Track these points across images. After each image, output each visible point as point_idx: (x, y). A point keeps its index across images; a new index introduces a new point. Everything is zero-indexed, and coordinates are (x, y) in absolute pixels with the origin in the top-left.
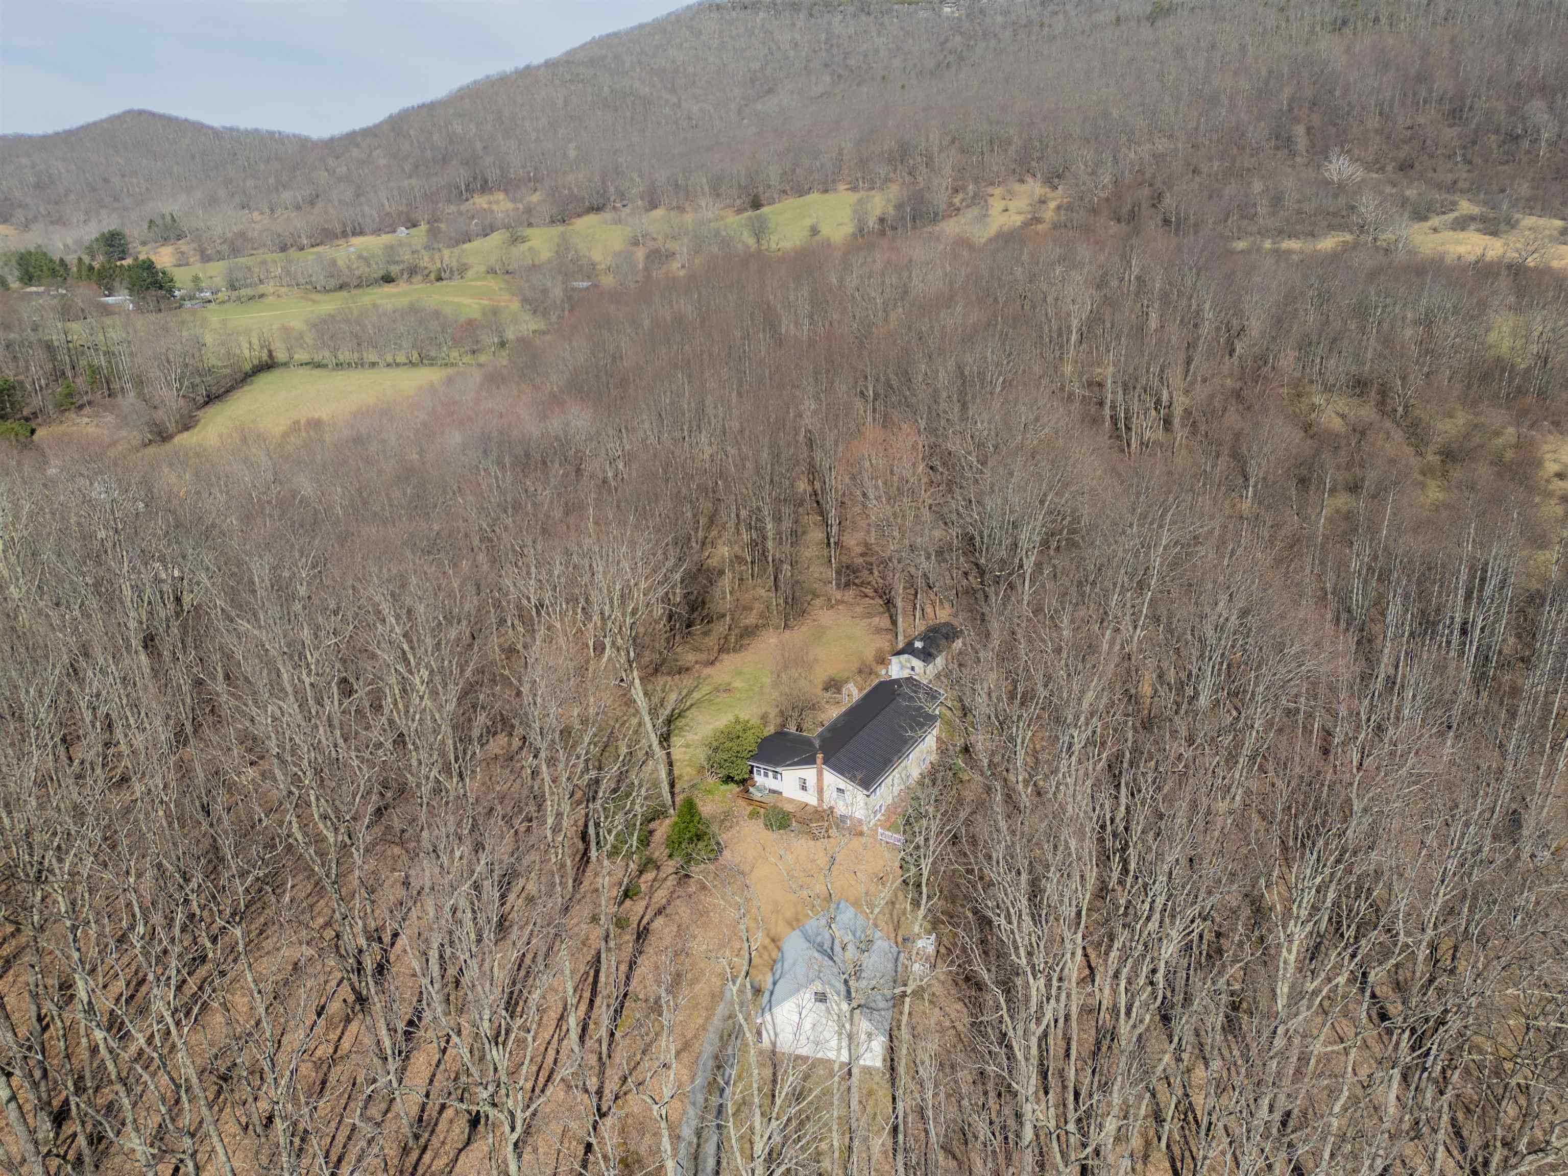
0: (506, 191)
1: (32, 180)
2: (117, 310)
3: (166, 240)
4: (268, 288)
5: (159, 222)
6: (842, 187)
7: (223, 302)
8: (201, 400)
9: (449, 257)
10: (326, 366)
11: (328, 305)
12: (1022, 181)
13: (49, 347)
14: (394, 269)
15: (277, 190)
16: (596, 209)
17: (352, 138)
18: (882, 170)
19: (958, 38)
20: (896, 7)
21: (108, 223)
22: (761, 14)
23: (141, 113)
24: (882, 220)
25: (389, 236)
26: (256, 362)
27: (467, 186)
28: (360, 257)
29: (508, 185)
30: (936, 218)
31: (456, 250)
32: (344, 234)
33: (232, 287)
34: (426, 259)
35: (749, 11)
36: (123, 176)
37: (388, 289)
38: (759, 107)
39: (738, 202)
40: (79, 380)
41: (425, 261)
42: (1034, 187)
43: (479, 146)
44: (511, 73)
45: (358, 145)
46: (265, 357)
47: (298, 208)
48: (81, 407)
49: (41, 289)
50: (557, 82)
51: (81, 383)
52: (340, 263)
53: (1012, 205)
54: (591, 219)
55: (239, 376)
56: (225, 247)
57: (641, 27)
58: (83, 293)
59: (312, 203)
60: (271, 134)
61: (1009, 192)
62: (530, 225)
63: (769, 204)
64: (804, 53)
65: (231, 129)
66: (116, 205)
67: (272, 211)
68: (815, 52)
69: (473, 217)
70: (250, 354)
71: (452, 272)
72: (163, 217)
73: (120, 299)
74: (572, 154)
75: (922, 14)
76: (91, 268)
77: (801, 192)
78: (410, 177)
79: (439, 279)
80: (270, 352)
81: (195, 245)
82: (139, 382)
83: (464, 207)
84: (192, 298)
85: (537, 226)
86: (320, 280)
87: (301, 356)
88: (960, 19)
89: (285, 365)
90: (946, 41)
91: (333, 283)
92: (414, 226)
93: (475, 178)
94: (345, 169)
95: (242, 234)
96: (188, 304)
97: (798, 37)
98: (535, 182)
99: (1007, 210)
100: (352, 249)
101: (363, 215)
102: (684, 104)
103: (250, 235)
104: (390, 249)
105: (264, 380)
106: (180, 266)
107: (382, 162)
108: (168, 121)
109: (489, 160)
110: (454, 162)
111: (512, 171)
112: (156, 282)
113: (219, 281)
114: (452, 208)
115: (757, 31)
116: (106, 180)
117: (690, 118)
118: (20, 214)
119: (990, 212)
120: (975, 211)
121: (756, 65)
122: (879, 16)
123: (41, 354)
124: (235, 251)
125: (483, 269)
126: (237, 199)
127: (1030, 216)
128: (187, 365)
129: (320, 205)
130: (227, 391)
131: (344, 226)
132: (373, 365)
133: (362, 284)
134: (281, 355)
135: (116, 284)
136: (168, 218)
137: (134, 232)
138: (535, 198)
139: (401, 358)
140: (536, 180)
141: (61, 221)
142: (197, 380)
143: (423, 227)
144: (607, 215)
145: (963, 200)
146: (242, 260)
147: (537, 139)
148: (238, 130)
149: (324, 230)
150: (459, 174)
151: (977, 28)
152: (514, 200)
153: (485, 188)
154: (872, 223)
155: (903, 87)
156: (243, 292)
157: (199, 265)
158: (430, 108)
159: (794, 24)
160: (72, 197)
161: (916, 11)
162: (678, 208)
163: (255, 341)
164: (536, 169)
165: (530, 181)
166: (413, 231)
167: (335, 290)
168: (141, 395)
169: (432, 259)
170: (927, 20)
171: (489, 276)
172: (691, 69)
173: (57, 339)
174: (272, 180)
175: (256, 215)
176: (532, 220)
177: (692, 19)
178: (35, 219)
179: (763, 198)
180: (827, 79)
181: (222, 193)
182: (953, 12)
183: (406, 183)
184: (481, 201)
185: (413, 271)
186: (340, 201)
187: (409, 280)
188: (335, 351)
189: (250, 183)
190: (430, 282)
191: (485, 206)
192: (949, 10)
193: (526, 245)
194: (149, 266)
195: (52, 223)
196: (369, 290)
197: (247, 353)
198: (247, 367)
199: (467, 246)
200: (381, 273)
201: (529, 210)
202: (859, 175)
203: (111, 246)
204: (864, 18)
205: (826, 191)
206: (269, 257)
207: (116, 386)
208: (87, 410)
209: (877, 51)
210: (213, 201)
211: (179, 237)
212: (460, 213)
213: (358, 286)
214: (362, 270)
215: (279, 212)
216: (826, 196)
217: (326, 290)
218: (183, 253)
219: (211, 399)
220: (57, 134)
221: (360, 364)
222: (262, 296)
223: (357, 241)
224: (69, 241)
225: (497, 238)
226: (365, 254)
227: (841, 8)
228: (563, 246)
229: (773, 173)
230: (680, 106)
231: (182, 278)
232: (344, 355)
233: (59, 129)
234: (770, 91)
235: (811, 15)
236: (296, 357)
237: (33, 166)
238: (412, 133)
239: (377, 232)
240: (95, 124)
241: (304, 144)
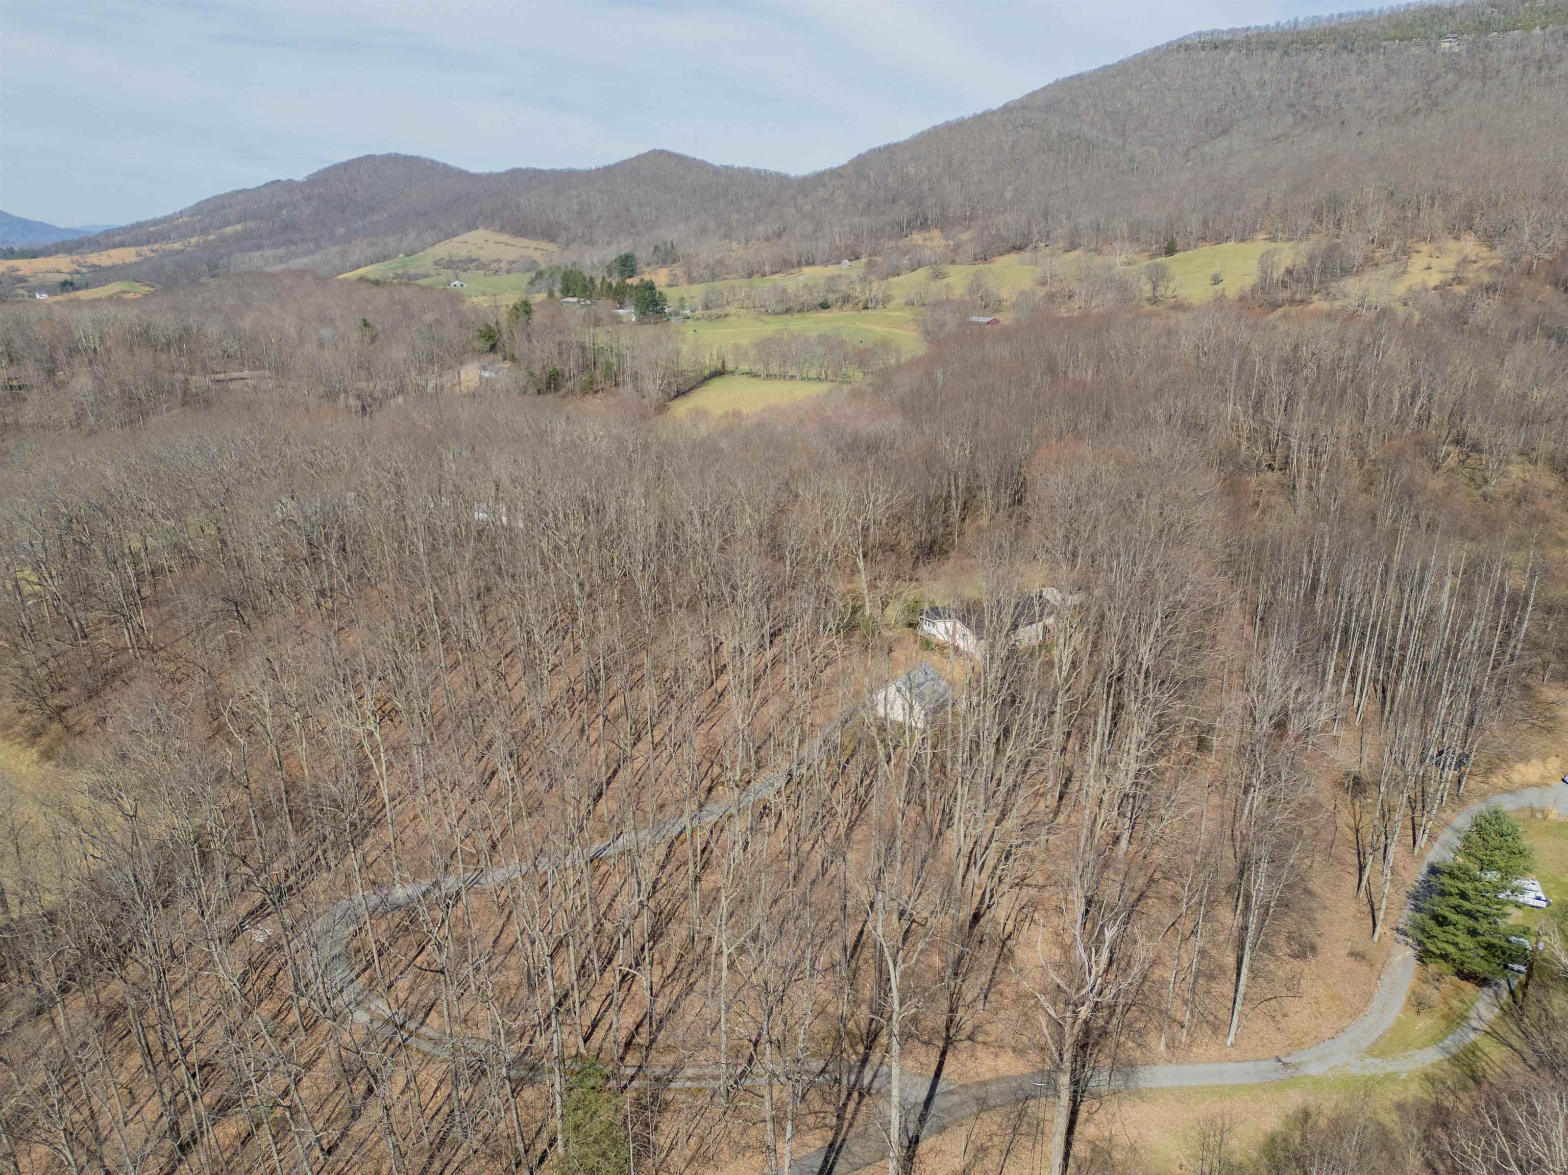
0: (942, 229)
1: (576, 208)
2: (624, 320)
3: (664, 263)
4: (731, 310)
5: (662, 248)
6: (1261, 236)
7: (698, 319)
8: (673, 394)
9: (877, 288)
10: (759, 376)
11: (771, 327)
12: (1457, 238)
13: (583, 348)
14: (831, 297)
15: (754, 223)
16: (1019, 249)
17: (819, 179)
18: (1305, 222)
19: (1451, 76)
20: (1385, 43)
21: (624, 246)
22: (1232, 54)
23: (661, 152)
24: (1289, 272)
25: (834, 267)
26: (713, 369)
27: (909, 223)
28: (806, 286)
29: (944, 223)
30: (1346, 272)
31: (884, 284)
32: (799, 264)
33: (707, 307)
34: (858, 289)
35: (1219, 50)
36: (640, 206)
37: (823, 315)
38: (1207, 149)
39: (1154, 247)
40: (598, 372)
41: (858, 292)
42: (1470, 245)
43: (926, 186)
44: (970, 119)
45: (824, 185)
46: (719, 366)
47: (768, 239)
48: (596, 392)
49: (575, 300)
50: (1010, 127)
51: (599, 374)
52: (789, 291)
53: (1435, 263)
54: (1012, 257)
55: (700, 379)
56: (707, 271)
57: (1106, 68)
58: (604, 306)
59: (779, 236)
60: (758, 171)
61: (1439, 249)
62: (953, 262)
63: (1185, 250)
64: (1269, 94)
65: (727, 167)
66: (632, 230)
67: (747, 241)
68: (1282, 91)
69: (906, 253)
70: (710, 363)
71: (877, 302)
72: (665, 243)
73: (628, 313)
74: (1008, 195)
75: (1414, 50)
76: (610, 285)
77: (1219, 239)
78: (862, 215)
79: (866, 308)
80: (723, 362)
81: (684, 268)
82: (635, 377)
83: (901, 243)
84: (677, 314)
85: (961, 263)
86: (772, 305)
87: (744, 367)
88: (1458, 55)
89: (732, 373)
90: (1437, 77)
91: (781, 307)
92: (857, 258)
93: (916, 217)
94: (810, 207)
95: (721, 262)
96: (673, 319)
97: (1267, 76)
98: (967, 220)
99: (1429, 268)
100: (802, 278)
101: (817, 248)
102: (1128, 147)
103: (727, 262)
104: (831, 280)
105: (717, 383)
106: (671, 286)
107: (842, 200)
108: (680, 159)
109: (931, 201)
110: (902, 202)
111: (950, 210)
112: (654, 300)
113: (698, 301)
114: (892, 243)
115: (1223, 71)
116: (628, 209)
117: (1131, 160)
118: (564, 235)
119: (1409, 270)
120: (1391, 269)
121: (1215, 106)
122: (1364, 53)
123: (576, 351)
124: (714, 277)
125: (903, 300)
126: (723, 229)
127: (1451, 276)
128: (667, 368)
129: (785, 238)
130: (690, 389)
131: (801, 256)
132: (792, 377)
133: (804, 309)
134: (730, 366)
135: (627, 301)
136: (669, 245)
137: (642, 255)
138: (965, 236)
139: (813, 374)
140: (971, 219)
141: (591, 243)
142: (672, 380)
143: (864, 260)
144: (1027, 255)
145: (1382, 256)
146: (717, 284)
147: (980, 182)
148: (733, 168)
149: (784, 259)
150: (903, 212)
151: (1478, 64)
152: (946, 238)
153: (924, 226)
154: (1278, 273)
155: (1360, 133)
156: (713, 311)
157: (686, 286)
158: (891, 149)
159: (1265, 63)
160: (602, 222)
161: (1407, 48)
162: (1095, 250)
163: (715, 353)
164: (973, 208)
165: (965, 219)
166: (855, 263)
167: (782, 313)
168: (635, 387)
169: (863, 290)
170: (1419, 56)
171: (907, 309)
172: (1145, 111)
173: (587, 341)
174: (751, 215)
175: (734, 245)
176: (957, 259)
177: (1157, 60)
178: (574, 239)
179: (1179, 245)
180: (1290, 119)
181: (712, 224)
182: (1451, 48)
183: (856, 220)
184: (917, 238)
185: (846, 300)
186: (801, 235)
187: (841, 308)
188: (767, 364)
189: (734, 217)
190: (858, 310)
191: (920, 242)
192: (1448, 45)
193: (945, 281)
194: (650, 287)
195: (585, 243)
196: (808, 315)
197: (707, 361)
198: (706, 373)
199: (897, 279)
200: (821, 300)
201: (957, 248)
202: (1280, 226)
203: (624, 265)
204: (1344, 55)
205: (1243, 240)
206: (738, 283)
207: (620, 379)
208: (600, 394)
209: (1353, 90)
210: (704, 231)
211: (674, 261)
212: (898, 249)
213: (800, 311)
214: (806, 297)
215: (752, 242)
216: (1243, 245)
217: (775, 313)
218: (675, 275)
219: (680, 394)
220: (598, 170)
221: (782, 377)
222: (726, 315)
223: (808, 271)
224: (596, 260)
225: (922, 273)
226: (810, 284)
227: (1321, 46)
228: (975, 286)
229: (1194, 223)
230: (1124, 149)
231: (672, 296)
232: (774, 369)
233: (601, 166)
234: (1225, 132)
235: (1286, 53)
236: (741, 367)
237: (579, 196)
238: (872, 175)
239: (826, 263)
240: (626, 161)
241: (782, 180)
